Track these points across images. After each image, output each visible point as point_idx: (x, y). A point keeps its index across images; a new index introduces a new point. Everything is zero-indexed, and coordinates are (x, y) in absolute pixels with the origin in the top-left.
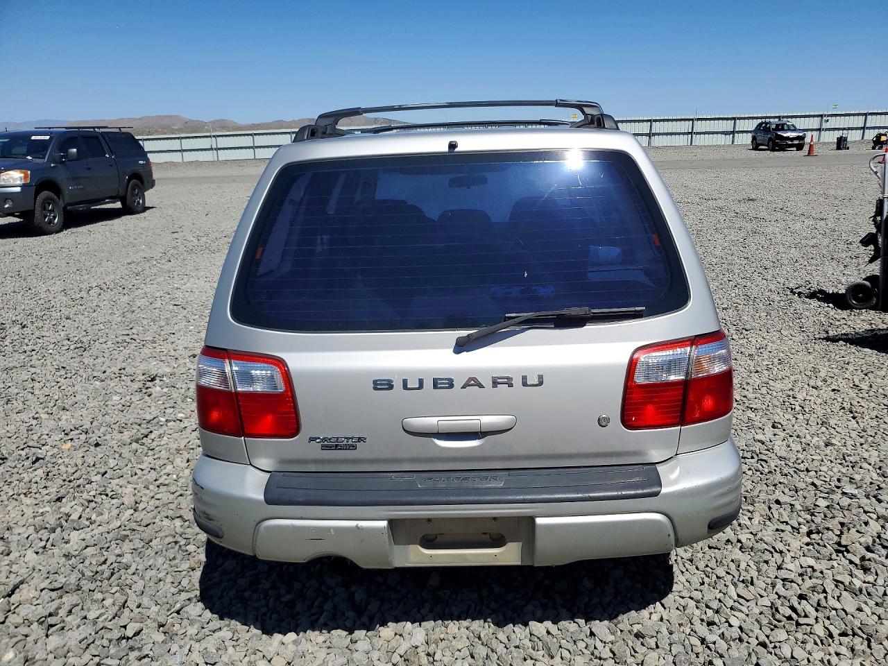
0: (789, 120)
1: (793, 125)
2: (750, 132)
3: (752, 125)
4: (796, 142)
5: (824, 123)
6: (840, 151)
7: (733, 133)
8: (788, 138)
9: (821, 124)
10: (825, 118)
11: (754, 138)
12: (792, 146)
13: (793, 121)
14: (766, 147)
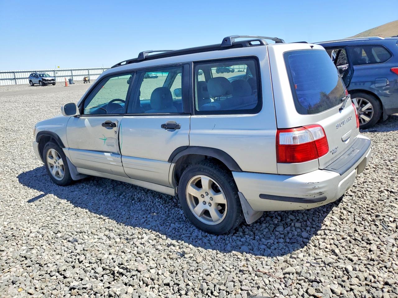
0: (46, 72)
1: (48, 75)
2: (27, 78)
3: (28, 75)
4: (52, 82)
5: (56, 74)
6: (71, 85)
7: (15, 79)
8: (48, 80)
9: (55, 74)
10: (56, 72)
11: (30, 81)
12: (50, 83)
13: (48, 73)
14: (39, 85)
